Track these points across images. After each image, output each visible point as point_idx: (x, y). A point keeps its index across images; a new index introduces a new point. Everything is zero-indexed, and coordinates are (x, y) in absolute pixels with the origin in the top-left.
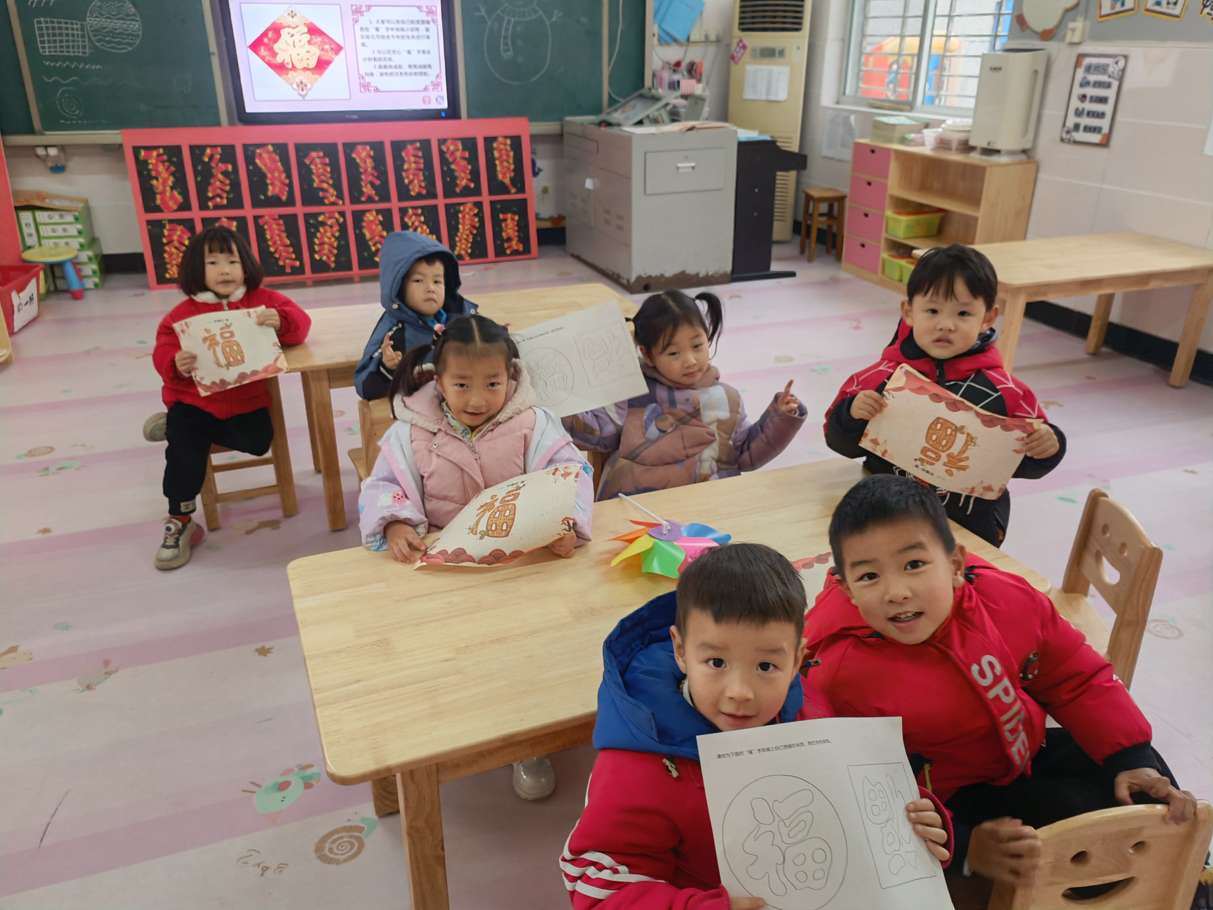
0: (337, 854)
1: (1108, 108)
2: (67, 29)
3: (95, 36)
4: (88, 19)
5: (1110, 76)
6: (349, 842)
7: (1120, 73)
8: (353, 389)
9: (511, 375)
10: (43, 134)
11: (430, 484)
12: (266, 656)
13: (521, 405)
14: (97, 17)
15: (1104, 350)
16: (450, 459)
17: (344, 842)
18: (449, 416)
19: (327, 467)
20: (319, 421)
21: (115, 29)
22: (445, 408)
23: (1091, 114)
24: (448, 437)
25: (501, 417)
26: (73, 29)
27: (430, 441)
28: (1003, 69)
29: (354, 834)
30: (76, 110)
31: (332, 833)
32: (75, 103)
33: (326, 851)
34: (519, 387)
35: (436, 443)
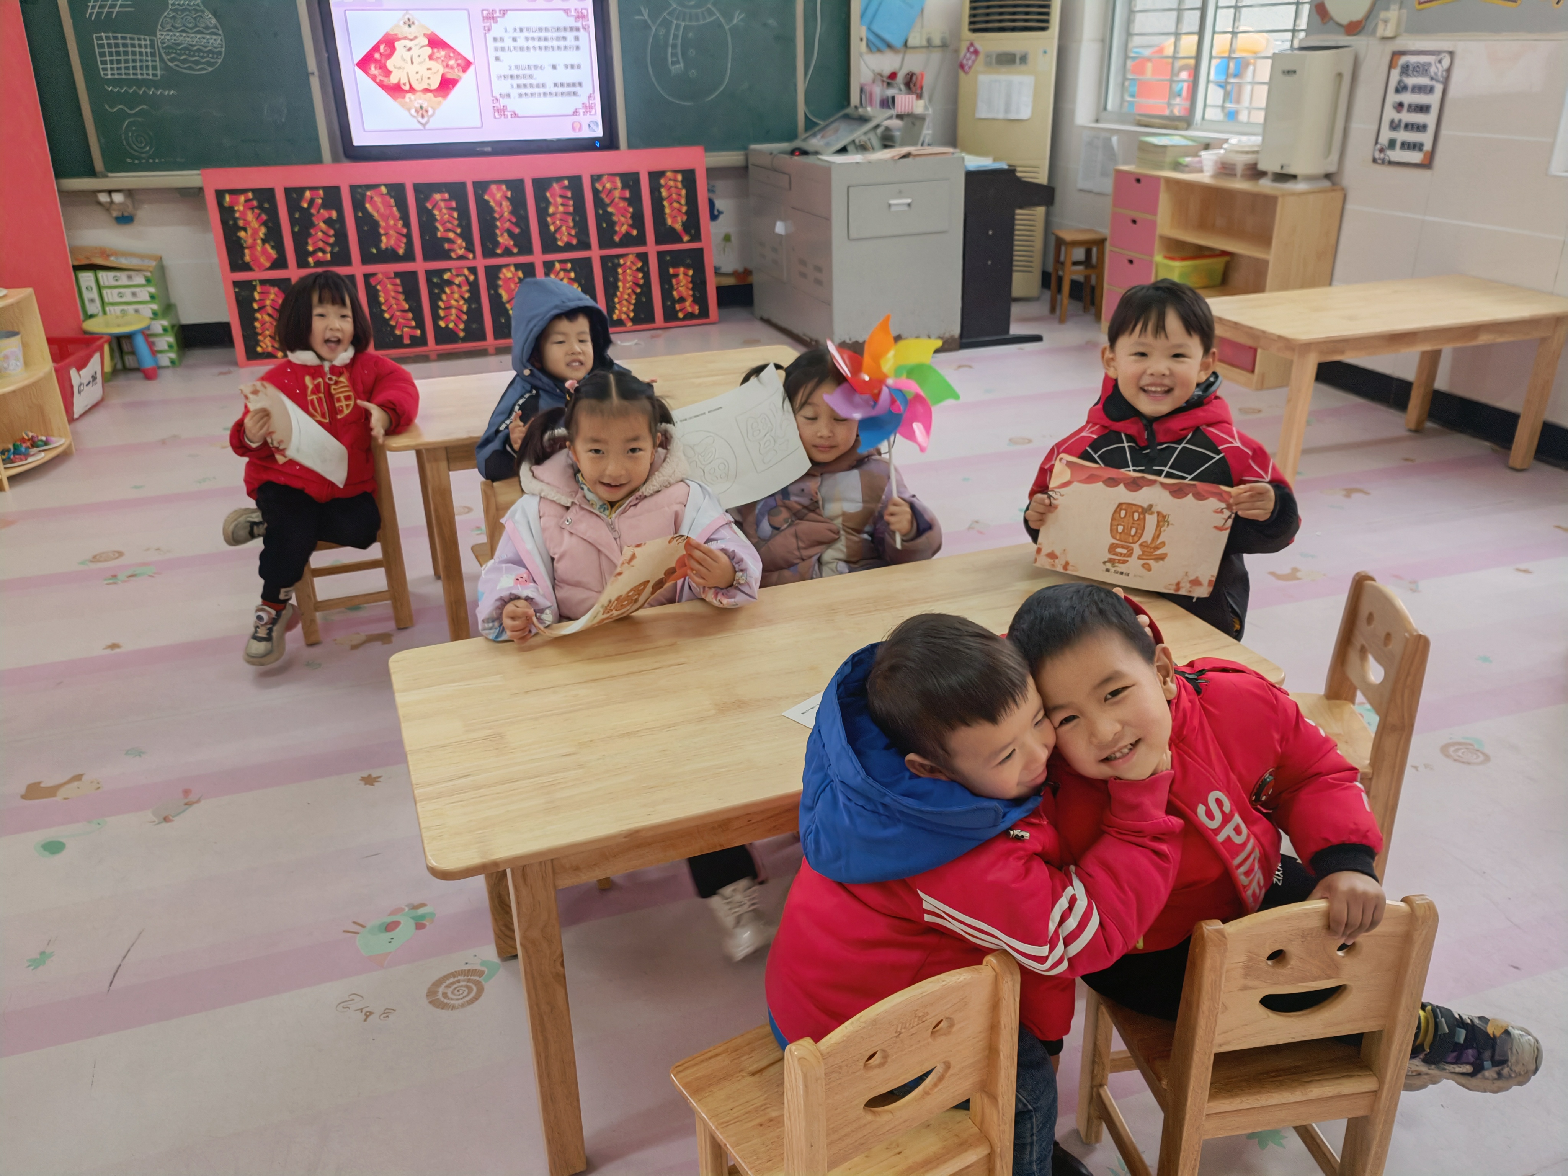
0: (452, 999)
1: (1430, 119)
2: (133, 46)
3: (167, 54)
4: (158, 33)
5: (1432, 79)
7: (1445, 74)
9: (658, 442)
10: (107, 177)
11: (560, 566)
12: (373, 785)
13: (670, 477)
14: (170, 30)
15: (1429, 425)
16: (585, 538)
17: (461, 986)
18: (585, 488)
19: (447, 568)
20: (436, 510)
21: (193, 46)
22: (581, 479)
23: (1410, 127)
24: (582, 512)
25: (646, 490)
26: (140, 46)
27: (562, 517)
28: (1298, 72)
29: (472, 978)
30: (145, 147)
31: (446, 977)
32: (145, 139)
33: (440, 996)
34: (668, 456)
35: (569, 518)
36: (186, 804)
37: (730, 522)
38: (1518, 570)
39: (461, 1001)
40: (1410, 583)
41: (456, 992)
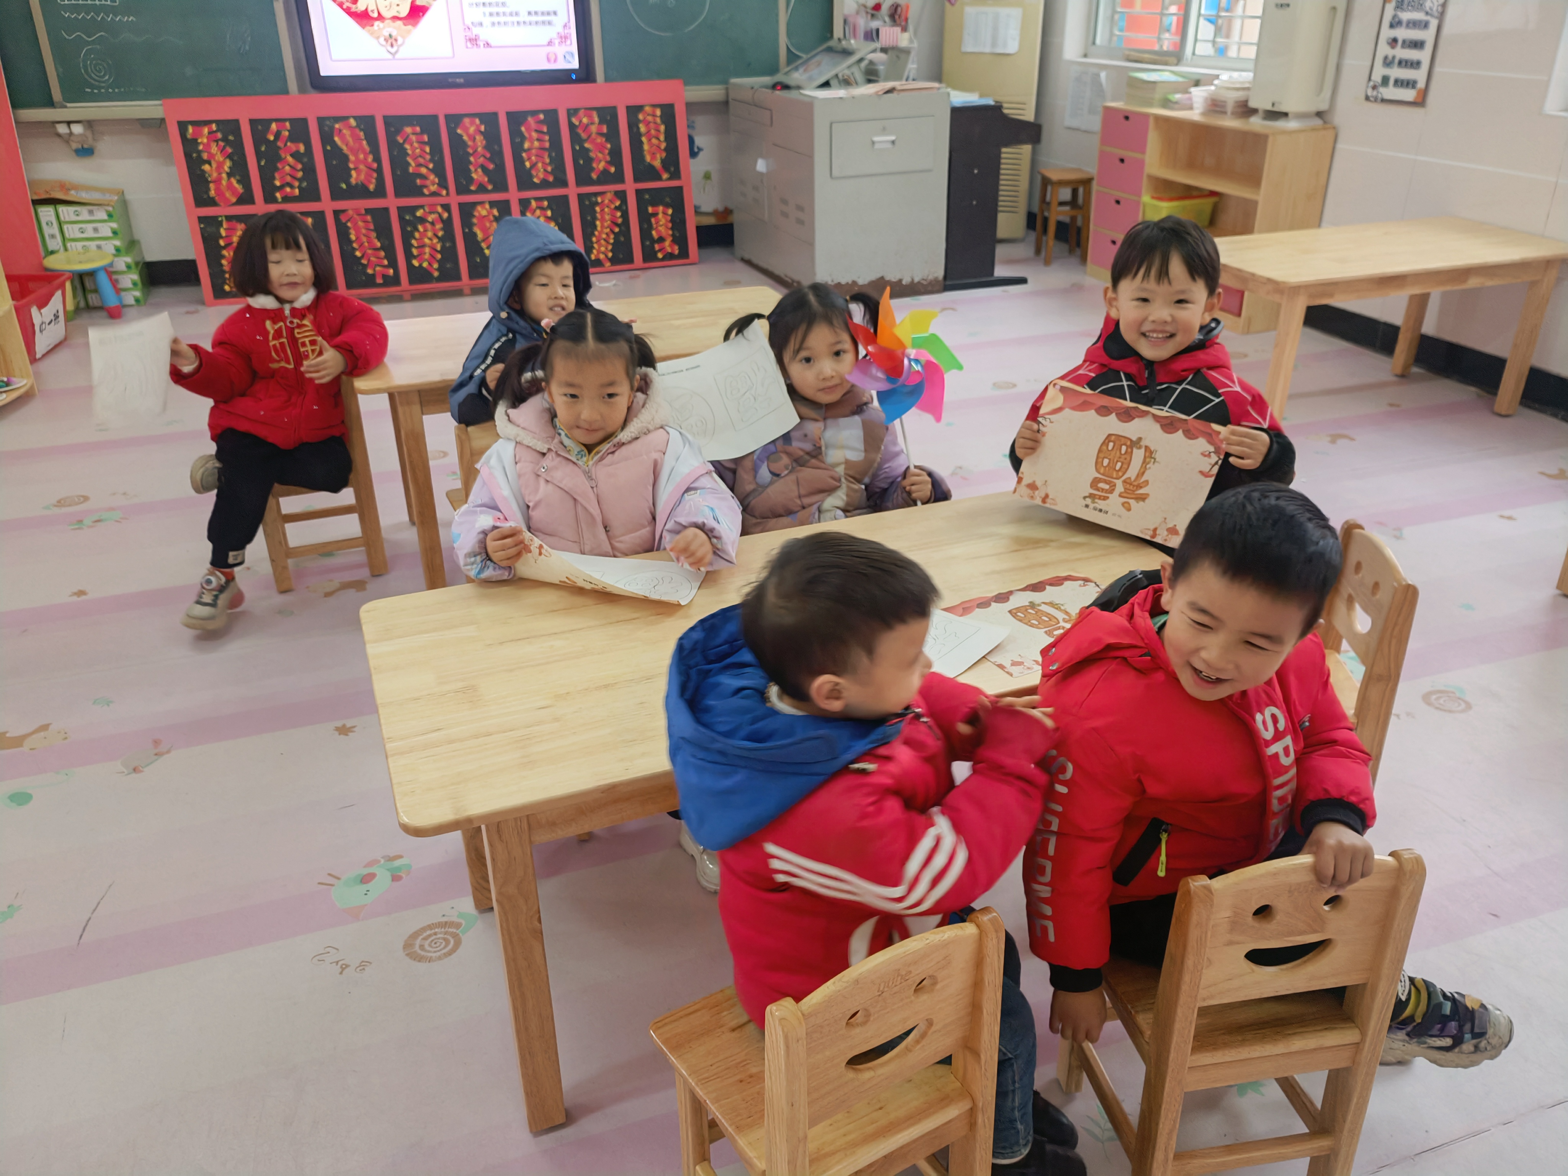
0: (429, 952)
1: (1424, 56)
5: (1427, 13)
6: (445, 939)
7: (1440, 9)
9: (636, 384)
10: (66, 107)
11: (535, 515)
12: (347, 735)
13: (650, 423)
15: (1415, 370)
16: (561, 486)
17: (439, 938)
18: (562, 433)
19: (421, 514)
20: (410, 456)
22: (558, 424)
23: (1404, 63)
24: (559, 459)
25: (624, 436)
27: (538, 463)
28: (1291, 6)
29: (450, 930)
30: (104, 75)
31: (423, 929)
32: (103, 68)
33: (417, 948)
34: (648, 401)
35: (545, 465)
36: (156, 754)
37: (711, 471)
38: (1502, 517)
39: (438, 954)
40: (1395, 529)
41: (433, 944)
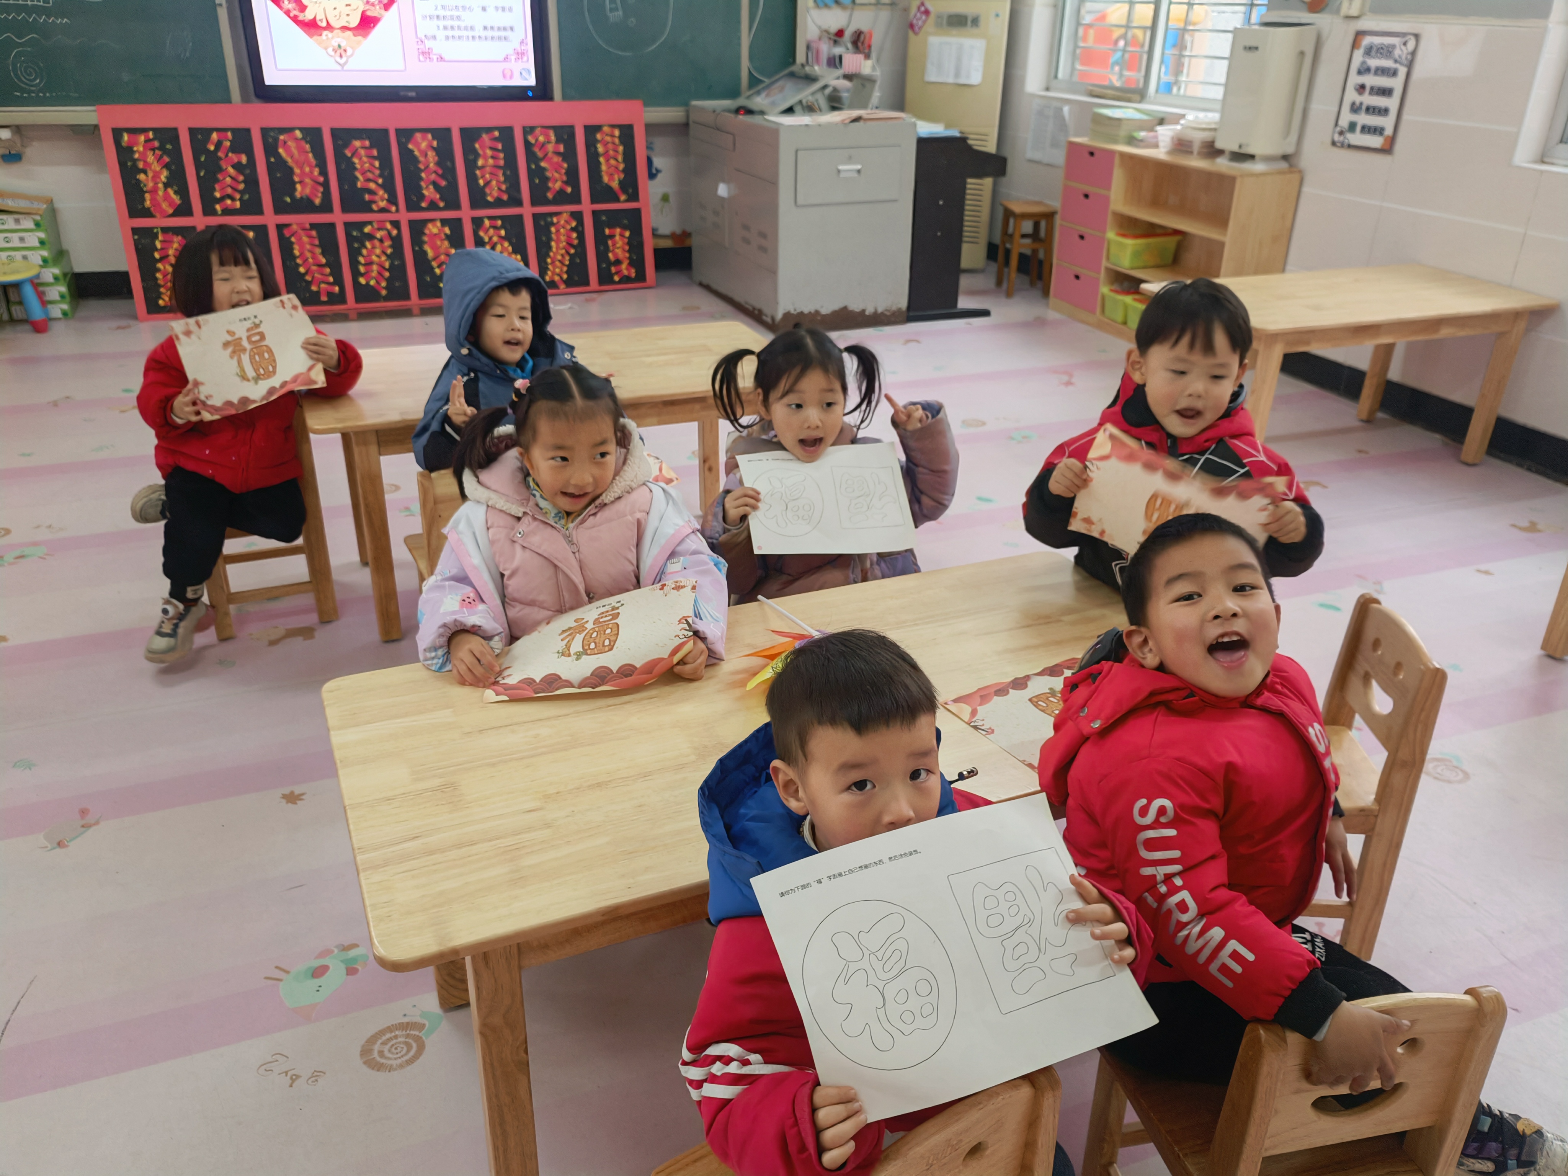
0: (389, 1059)
1: (1392, 103)
5: (1396, 61)
7: (1409, 57)
8: (412, 455)
9: (618, 441)
11: (512, 585)
12: (296, 803)
13: (632, 481)
15: (1380, 415)
16: (540, 551)
17: (400, 1043)
18: (538, 494)
19: (376, 559)
20: (365, 498)
22: (532, 484)
23: (1371, 110)
24: (536, 523)
25: (607, 498)
27: (513, 528)
28: (1260, 49)
29: (412, 1032)
30: (35, 79)
31: (382, 1032)
32: (34, 70)
33: (376, 1055)
35: (521, 530)
36: (83, 826)
37: (696, 530)
38: (1479, 571)
40: (1375, 583)
41: (393, 1050)
